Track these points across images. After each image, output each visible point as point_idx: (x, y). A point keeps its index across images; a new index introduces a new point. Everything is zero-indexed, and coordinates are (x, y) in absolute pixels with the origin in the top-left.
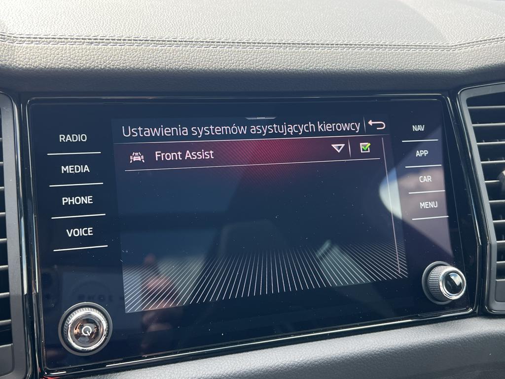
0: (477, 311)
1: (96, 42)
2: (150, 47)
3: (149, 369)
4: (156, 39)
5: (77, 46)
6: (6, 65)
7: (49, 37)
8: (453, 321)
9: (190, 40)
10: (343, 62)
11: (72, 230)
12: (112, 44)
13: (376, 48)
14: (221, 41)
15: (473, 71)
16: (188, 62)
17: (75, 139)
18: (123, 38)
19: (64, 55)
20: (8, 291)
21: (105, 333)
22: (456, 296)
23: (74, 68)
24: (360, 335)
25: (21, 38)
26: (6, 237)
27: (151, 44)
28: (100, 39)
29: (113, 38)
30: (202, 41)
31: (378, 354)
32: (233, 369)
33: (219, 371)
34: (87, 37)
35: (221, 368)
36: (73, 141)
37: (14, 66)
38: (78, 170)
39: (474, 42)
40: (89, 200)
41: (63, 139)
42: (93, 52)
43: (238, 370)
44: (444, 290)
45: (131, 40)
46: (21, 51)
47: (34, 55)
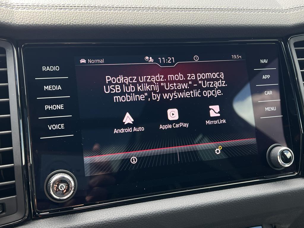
0: (300, 174)
1: (64, 8)
2: (98, 11)
3: (100, 210)
4: (101, 6)
5: (53, 11)
6: (8, 23)
7: (35, 5)
8: (286, 180)
9: (122, 7)
10: (218, 20)
11: (51, 125)
12: (74, 9)
13: (238, 11)
14: (141, 7)
15: (298, 25)
16: (121, 20)
17: (52, 69)
18: (80, 6)
19: (44, 17)
20: (13, 163)
21: (73, 189)
22: (288, 165)
23: (51, 25)
24: (229, 189)
25: (17, 6)
26: (11, 130)
27: (98, 9)
28: (67, 6)
29: (75, 6)
30: (130, 7)
31: (240, 201)
32: (152, 210)
33: (143, 212)
34: (58, 5)
35: (144, 209)
36: (51, 70)
37: (14, 23)
38: (54, 88)
39: (298, 7)
40: (61, 107)
41: (45, 69)
42: (62, 14)
43: (154, 210)
44: (280, 161)
45: (86, 7)
46: (18, 14)
47: (26, 16)
